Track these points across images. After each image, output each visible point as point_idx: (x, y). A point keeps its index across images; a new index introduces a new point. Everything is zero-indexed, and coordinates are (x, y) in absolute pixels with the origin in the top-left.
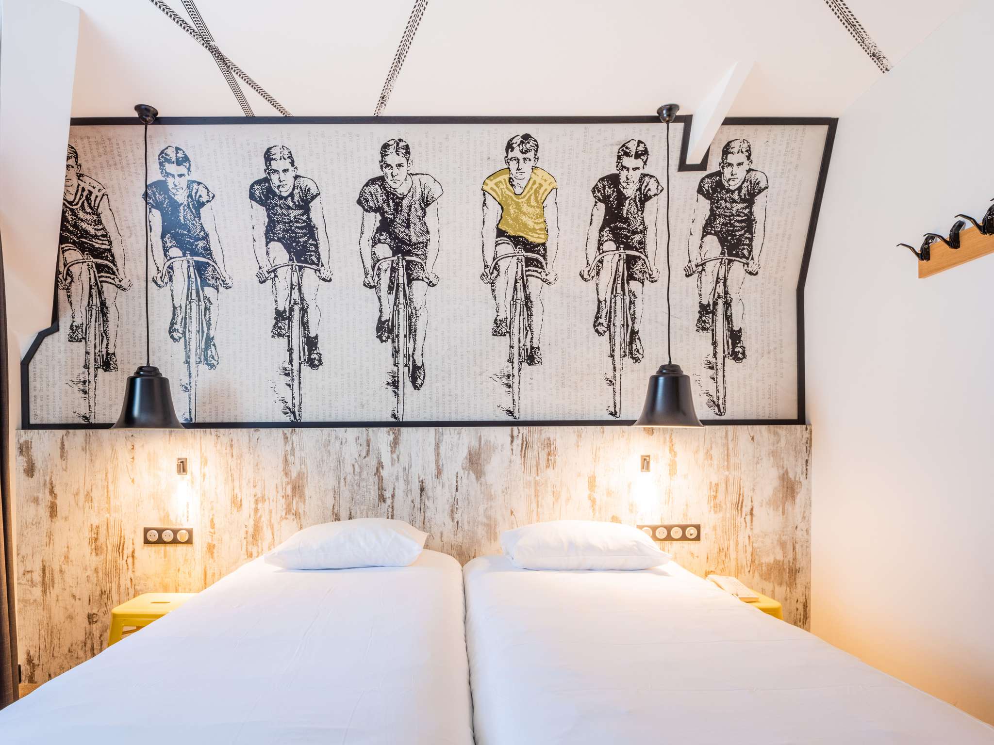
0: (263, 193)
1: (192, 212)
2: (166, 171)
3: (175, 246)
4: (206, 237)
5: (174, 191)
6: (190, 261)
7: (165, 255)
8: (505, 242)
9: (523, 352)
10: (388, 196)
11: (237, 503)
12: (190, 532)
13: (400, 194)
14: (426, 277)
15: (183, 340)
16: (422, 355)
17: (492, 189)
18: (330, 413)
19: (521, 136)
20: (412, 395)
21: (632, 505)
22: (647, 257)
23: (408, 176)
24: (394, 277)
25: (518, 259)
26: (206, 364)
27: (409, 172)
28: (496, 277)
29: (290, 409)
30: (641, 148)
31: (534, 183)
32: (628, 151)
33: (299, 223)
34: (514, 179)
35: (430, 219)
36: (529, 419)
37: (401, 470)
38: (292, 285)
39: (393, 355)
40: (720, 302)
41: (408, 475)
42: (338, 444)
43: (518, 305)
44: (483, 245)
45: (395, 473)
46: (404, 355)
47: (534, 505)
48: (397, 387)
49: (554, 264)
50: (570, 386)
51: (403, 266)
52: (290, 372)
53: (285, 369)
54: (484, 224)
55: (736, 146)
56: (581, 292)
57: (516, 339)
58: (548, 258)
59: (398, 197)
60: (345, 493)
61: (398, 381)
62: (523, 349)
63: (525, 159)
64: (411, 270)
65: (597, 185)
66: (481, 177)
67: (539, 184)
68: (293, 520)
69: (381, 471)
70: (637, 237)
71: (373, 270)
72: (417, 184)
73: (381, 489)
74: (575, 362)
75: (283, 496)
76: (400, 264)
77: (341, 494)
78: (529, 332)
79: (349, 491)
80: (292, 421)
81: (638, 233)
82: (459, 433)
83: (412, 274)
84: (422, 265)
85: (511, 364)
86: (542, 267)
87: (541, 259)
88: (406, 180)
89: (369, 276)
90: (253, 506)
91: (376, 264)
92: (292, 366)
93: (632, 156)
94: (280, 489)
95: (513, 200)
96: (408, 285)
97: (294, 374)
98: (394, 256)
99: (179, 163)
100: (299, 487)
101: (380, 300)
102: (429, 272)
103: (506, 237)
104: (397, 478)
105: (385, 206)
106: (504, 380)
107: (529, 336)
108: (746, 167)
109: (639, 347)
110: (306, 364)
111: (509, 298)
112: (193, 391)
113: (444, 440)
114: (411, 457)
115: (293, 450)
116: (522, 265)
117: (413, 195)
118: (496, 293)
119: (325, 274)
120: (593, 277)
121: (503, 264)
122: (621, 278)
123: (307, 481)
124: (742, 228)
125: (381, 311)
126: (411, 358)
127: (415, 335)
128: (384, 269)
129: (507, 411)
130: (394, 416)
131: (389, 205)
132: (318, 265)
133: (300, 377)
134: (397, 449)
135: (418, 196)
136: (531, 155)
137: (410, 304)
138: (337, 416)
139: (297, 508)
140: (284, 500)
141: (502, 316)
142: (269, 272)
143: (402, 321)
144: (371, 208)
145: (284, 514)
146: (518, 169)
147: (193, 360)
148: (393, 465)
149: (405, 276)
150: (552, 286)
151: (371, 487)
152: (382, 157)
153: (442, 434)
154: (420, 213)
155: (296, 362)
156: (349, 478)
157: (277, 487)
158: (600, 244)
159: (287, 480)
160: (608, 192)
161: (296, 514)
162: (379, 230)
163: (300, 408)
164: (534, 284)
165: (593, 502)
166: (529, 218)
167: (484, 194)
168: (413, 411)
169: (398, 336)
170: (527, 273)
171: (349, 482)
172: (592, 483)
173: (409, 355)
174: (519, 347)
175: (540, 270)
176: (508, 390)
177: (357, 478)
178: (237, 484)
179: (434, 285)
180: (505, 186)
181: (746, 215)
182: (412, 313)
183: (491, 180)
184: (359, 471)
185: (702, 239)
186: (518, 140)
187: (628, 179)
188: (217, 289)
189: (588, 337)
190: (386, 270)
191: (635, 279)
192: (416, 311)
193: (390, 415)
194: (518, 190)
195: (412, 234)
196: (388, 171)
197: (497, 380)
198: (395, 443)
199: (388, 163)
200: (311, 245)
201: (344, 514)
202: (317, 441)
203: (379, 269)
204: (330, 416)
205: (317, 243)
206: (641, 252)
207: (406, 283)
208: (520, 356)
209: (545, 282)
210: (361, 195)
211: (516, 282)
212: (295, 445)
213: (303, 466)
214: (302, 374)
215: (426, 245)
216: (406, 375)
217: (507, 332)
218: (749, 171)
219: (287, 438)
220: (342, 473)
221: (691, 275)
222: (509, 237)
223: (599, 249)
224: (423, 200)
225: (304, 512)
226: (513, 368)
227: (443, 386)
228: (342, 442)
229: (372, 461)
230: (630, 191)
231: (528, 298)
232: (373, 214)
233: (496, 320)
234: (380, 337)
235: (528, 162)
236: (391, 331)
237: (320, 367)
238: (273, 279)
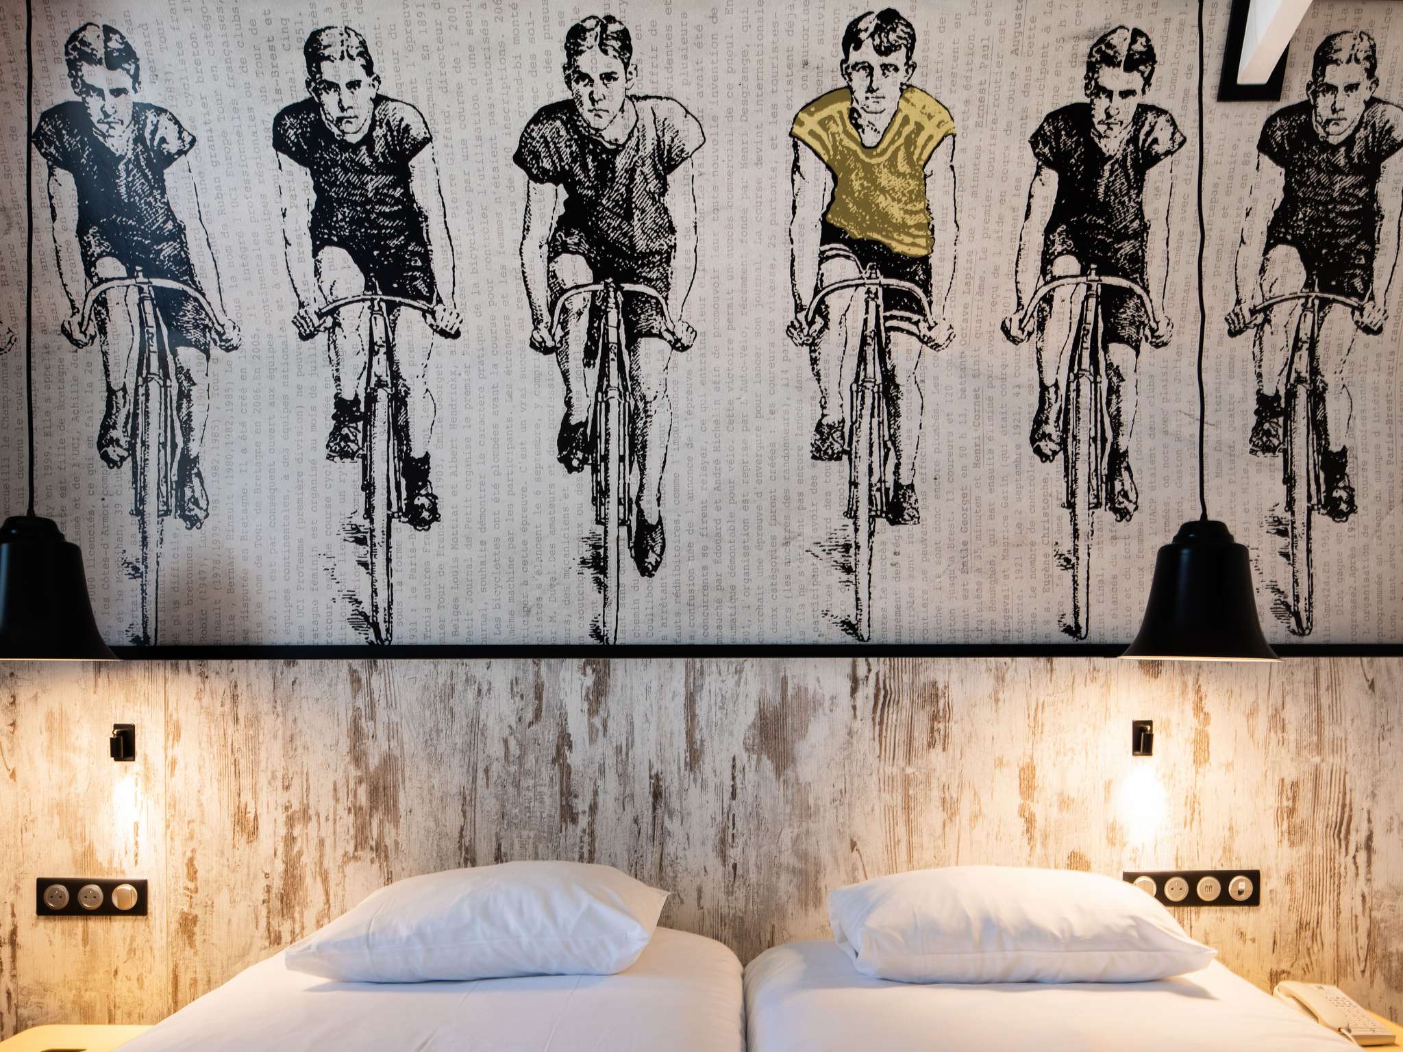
0: (303, 134)
1: (145, 176)
2: (83, 81)
3: (109, 254)
4: (179, 233)
5: (104, 127)
6: (145, 287)
7: (89, 274)
8: (841, 253)
9: (878, 495)
10: (582, 147)
11: (246, 825)
12: (141, 887)
13: (610, 142)
14: (667, 330)
15: (128, 464)
16: (659, 499)
17: (812, 133)
18: (456, 627)
19: (877, 12)
20: (636, 588)
21: (1113, 829)
22: (1148, 292)
23: (627, 101)
24: (598, 328)
25: (868, 292)
26: (181, 516)
27: (629, 93)
28: (821, 331)
29: (366, 617)
30: (1139, 47)
31: (906, 120)
32: (1111, 52)
33: (386, 204)
34: (861, 111)
35: (676, 202)
36: (891, 639)
37: (610, 752)
38: (372, 343)
39: (594, 499)
40: (1302, 391)
41: (626, 764)
42: (471, 694)
43: (868, 394)
44: (793, 261)
45: (598, 758)
46: (619, 499)
47: (901, 830)
48: (603, 570)
49: (947, 304)
50: (979, 570)
51: (616, 303)
52: (368, 536)
53: (356, 529)
54: (794, 213)
55: (1344, 45)
56: (1005, 366)
57: (862, 467)
58: (935, 291)
59: (605, 150)
60: (488, 803)
61: (606, 557)
62: (879, 490)
63: (885, 67)
64: (636, 314)
65: (1042, 127)
66: (789, 107)
67: (916, 123)
68: (372, 861)
69: (568, 753)
70: (1127, 247)
71: (551, 312)
72: (647, 119)
73: (567, 793)
74: (992, 518)
75: (349, 810)
76: (612, 300)
77: (478, 805)
78: (892, 453)
79: (496, 797)
80: (372, 642)
81: (1128, 238)
82: (739, 672)
83: (637, 322)
84: (658, 302)
85: (851, 521)
86: (921, 311)
87: (919, 292)
88: (622, 110)
89: (542, 326)
90: (282, 831)
91: (557, 299)
92: (372, 522)
93: (1119, 65)
94: (342, 793)
95: (858, 159)
96: (627, 347)
97: (376, 540)
98: (596, 281)
99: (112, 62)
100: (384, 788)
101: (566, 380)
102: (674, 319)
103: (844, 242)
104: (602, 770)
105: (577, 169)
106: (837, 555)
107: (892, 460)
108: (1364, 93)
109: (1127, 487)
110: (403, 519)
111: (849, 377)
112: (151, 576)
113: (706, 687)
114: (632, 724)
115: (372, 706)
116: (878, 306)
117: (637, 145)
118: (821, 366)
119: (445, 320)
120: (1030, 334)
121: (835, 303)
122: (1089, 336)
123: (403, 777)
124: (1352, 230)
125: (568, 403)
126: (634, 506)
127: (644, 457)
128: (575, 310)
129: (843, 622)
130: (596, 633)
131: (584, 167)
132: (429, 300)
133: (389, 547)
134: (603, 705)
135: (649, 147)
136: (898, 58)
137: (633, 389)
138: (470, 634)
139: (381, 835)
140: (352, 817)
141: (833, 417)
142: (320, 315)
143: (614, 424)
144: (545, 171)
145: (351, 848)
146: (870, 90)
147: (151, 506)
148: (592, 740)
149: (622, 326)
150: (942, 353)
151: (545, 789)
152: (569, 56)
153: (702, 673)
154: (653, 185)
155: (380, 514)
156: (496, 768)
157: (335, 790)
158: (1047, 260)
159: (359, 774)
160: (1065, 144)
161: (380, 850)
162: (564, 224)
163: (390, 615)
164: (903, 348)
165: (1030, 821)
166: (894, 199)
167: (795, 146)
168: (637, 622)
169: (605, 458)
170: (889, 324)
171: (495, 775)
172: (1028, 781)
173: (630, 499)
174: (870, 485)
175: (915, 317)
176: (845, 577)
177: (513, 768)
178: (246, 781)
179: (685, 348)
180: (841, 129)
181: (1360, 201)
182: (636, 407)
183: (811, 114)
184: (518, 753)
185: (1266, 252)
186: (870, 24)
187: (1109, 116)
188: (207, 353)
189: (1018, 463)
190: (580, 314)
191: (1120, 340)
192: (646, 403)
193: (588, 630)
194: (870, 138)
195: (638, 232)
196: (583, 89)
197: (823, 555)
198: (597, 694)
199: (584, 69)
200: (413, 254)
201: (484, 848)
202: (426, 688)
203: (565, 310)
204: (455, 633)
205: (427, 251)
206: (1134, 281)
207: (623, 342)
208: (871, 502)
209: (926, 343)
210: (523, 142)
211: (864, 342)
212: (376, 696)
213: (394, 743)
214: (393, 541)
215: (667, 257)
216: (624, 544)
217: (844, 452)
218: (1371, 103)
219: (359, 680)
220: (480, 758)
221: (1240, 332)
222: (850, 242)
223: (1044, 271)
224: (661, 156)
225: (396, 843)
226: (856, 530)
227: (705, 568)
228: (479, 691)
229: (548, 734)
230: (1113, 144)
231: (889, 377)
232: (549, 186)
233: (820, 425)
234: (565, 460)
235: (891, 74)
236: (590, 446)
237: (434, 525)
238: (331, 330)
